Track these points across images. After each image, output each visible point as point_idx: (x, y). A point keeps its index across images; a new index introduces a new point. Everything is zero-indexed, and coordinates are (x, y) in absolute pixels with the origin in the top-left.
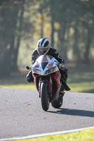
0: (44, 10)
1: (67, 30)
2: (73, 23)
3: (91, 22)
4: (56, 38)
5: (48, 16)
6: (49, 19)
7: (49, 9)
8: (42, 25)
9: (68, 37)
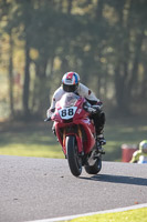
0: (14, 30)
1: (49, 61)
2: (60, 50)
3: (87, 48)
4: (33, 73)
5: (20, 38)
6: (23, 43)
7: (22, 28)
8: (11, 52)
9: (52, 72)
